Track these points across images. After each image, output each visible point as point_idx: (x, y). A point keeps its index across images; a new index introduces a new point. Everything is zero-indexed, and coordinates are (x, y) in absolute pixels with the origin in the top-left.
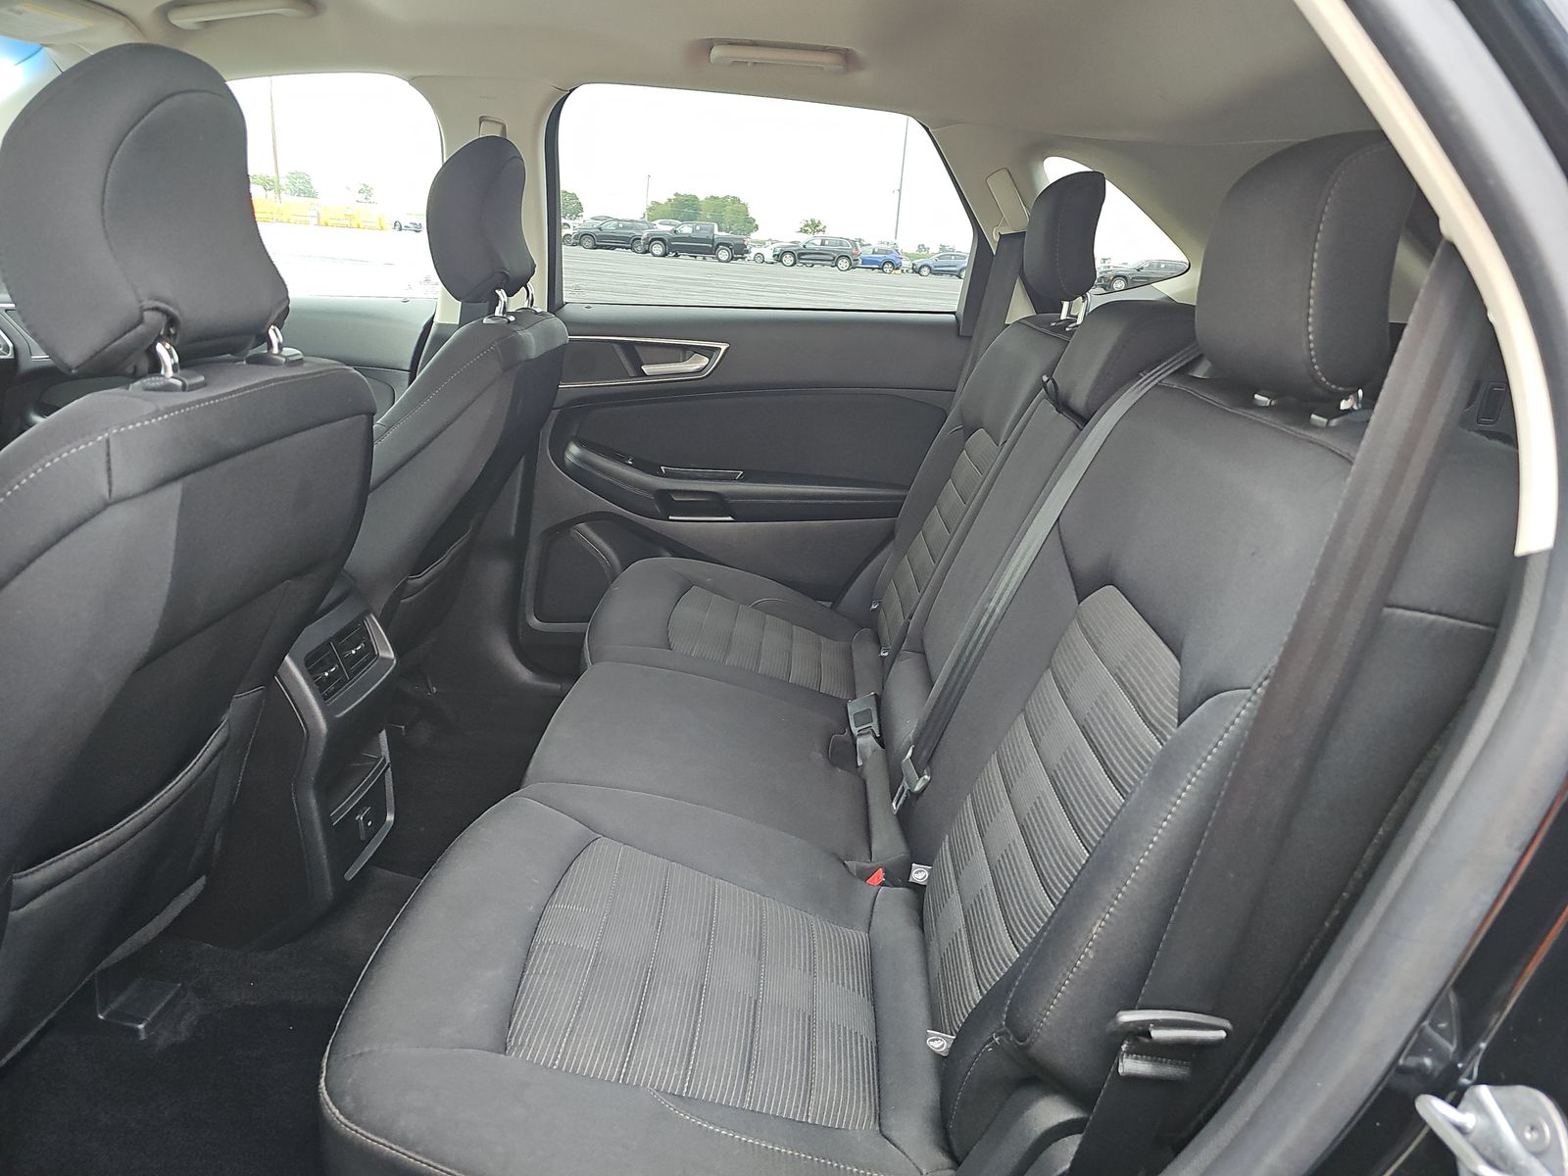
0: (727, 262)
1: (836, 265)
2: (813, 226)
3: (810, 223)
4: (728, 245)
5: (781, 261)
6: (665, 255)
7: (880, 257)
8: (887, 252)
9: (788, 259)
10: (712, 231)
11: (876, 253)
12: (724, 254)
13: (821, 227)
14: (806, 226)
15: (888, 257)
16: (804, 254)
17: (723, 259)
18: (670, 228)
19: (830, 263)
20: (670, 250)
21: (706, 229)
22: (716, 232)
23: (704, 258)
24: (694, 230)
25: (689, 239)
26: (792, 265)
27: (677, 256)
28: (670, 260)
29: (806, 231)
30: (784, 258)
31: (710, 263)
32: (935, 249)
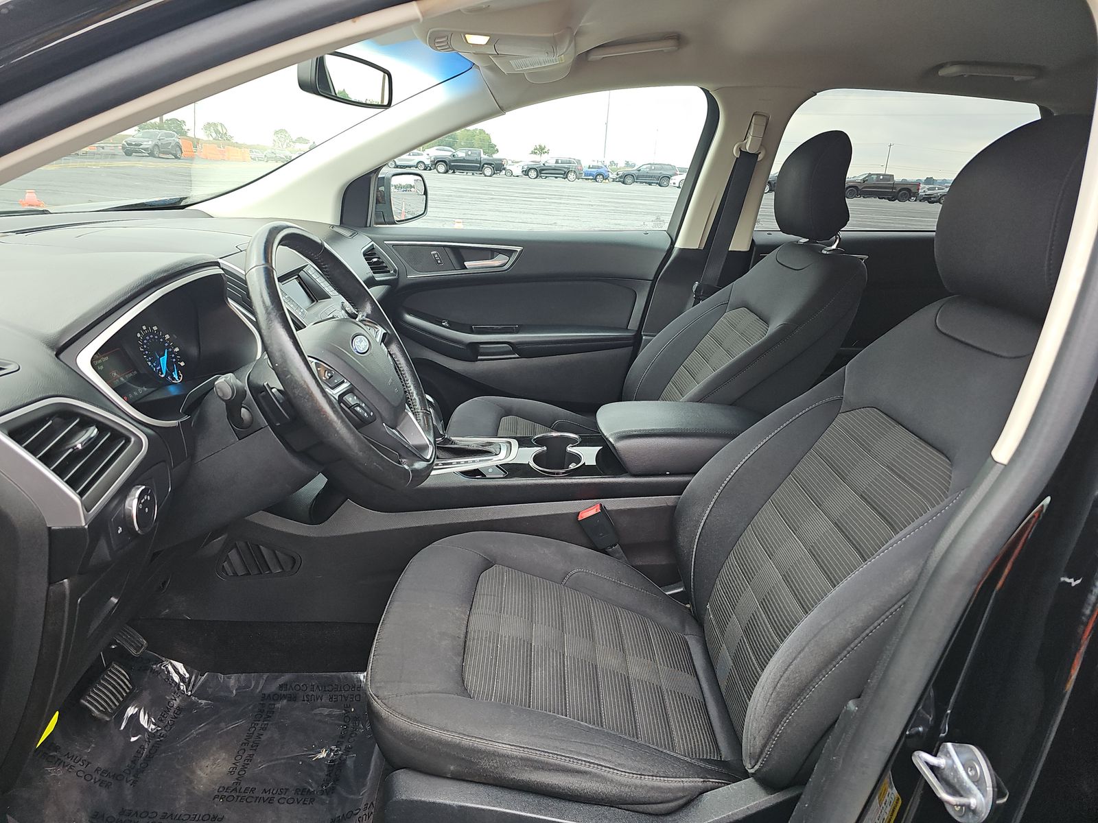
0: (490, 176)
1: (567, 178)
2: (541, 150)
3: (538, 147)
4: (491, 164)
5: (527, 175)
6: (446, 172)
7: (594, 171)
8: (598, 168)
9: (533, 174)
10: (480, 154)
11: (592, 168)
12: (488, 171)
13: (546, 150)
14: (535, 150)
15: (599, 170)
16: (543, 170)
17: (487, 174)
18: (450, 153)
19: (562, 176)
20: (450, 169)
21: (476, 154)
22: (482, 156)
23: (473, 174)
24: (467, 154)
25: (463, 160)
26: (536, 178)
27: (454, 172)
28: (450, 176)
29: (535, 153)
30: (530, 173)
31: (478, 178)
32: (622, 164)
